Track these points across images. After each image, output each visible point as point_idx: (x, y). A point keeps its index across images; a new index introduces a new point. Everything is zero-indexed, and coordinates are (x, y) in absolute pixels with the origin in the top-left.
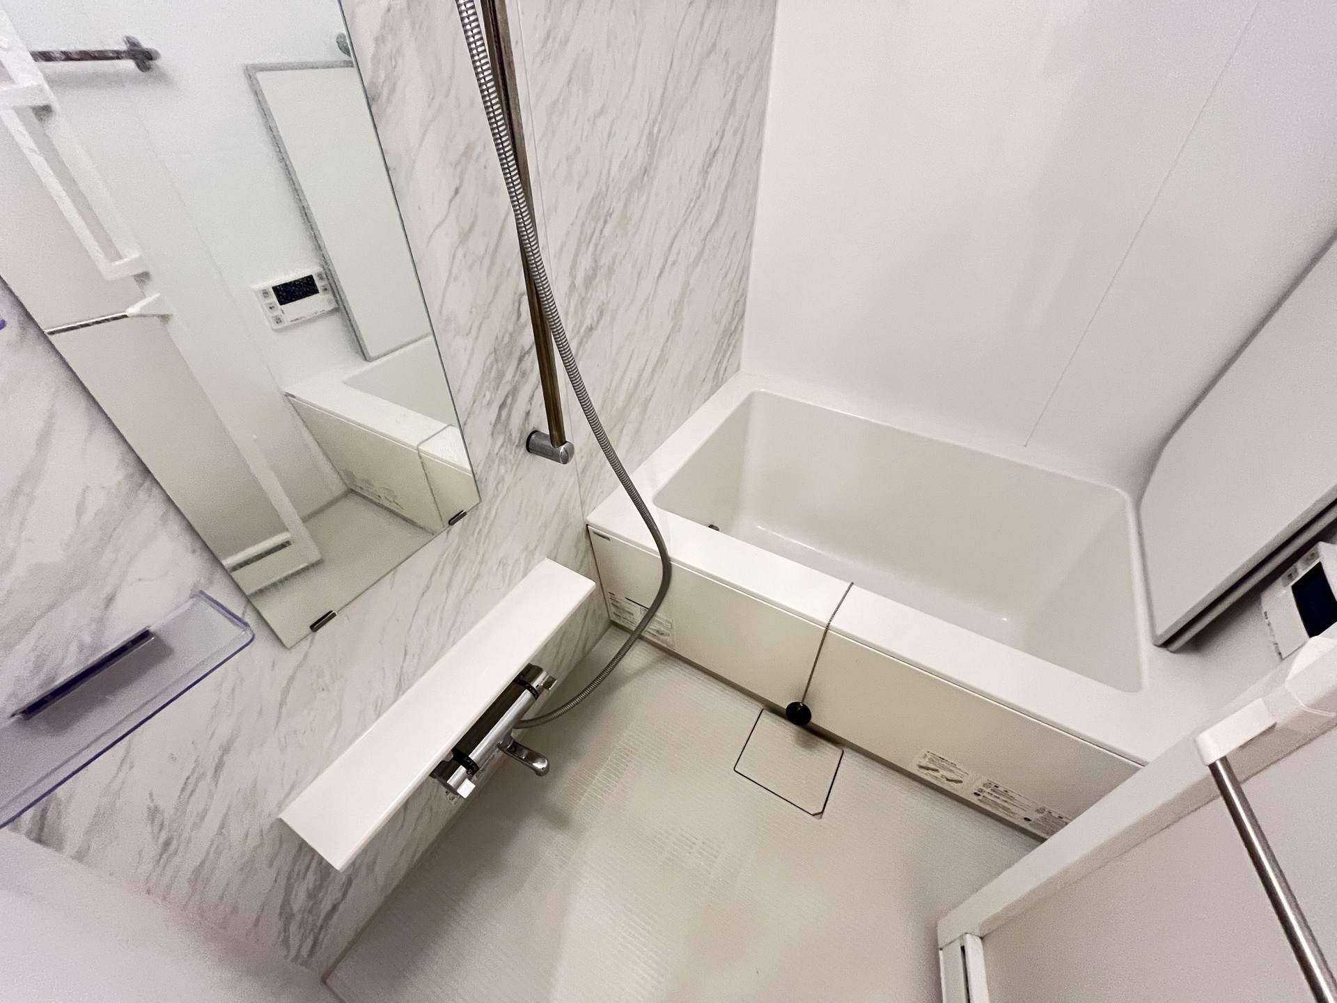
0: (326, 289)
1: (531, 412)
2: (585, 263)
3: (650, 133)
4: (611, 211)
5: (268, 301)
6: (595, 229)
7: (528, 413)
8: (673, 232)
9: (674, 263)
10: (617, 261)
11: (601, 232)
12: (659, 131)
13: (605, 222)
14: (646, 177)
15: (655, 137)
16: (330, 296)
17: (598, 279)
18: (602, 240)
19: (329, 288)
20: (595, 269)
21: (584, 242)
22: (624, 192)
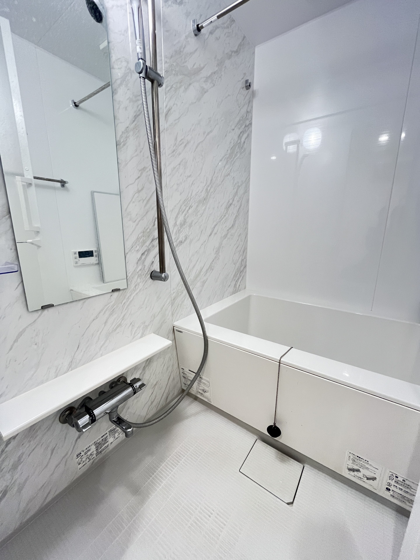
0: (96, 256)
1: (154, 262)
2: (181, 218)
3: (207, 189)
4: (192, 206)
5: (75, 256)
6: (185, 209)
7: (153, 262)
8: (215, 223)
9: (216, 234)
10: (193, 223)
11: (188, 211)
12: (210, 189)
13: (189, 208)
14: (205, 201)
15: (208, 191)
16: (97, 258)
17: (185, 226)
18: (188, 214)
19: (97, 255)
20: (185, 222)
21: (181, 211)
22: (197, 202)
